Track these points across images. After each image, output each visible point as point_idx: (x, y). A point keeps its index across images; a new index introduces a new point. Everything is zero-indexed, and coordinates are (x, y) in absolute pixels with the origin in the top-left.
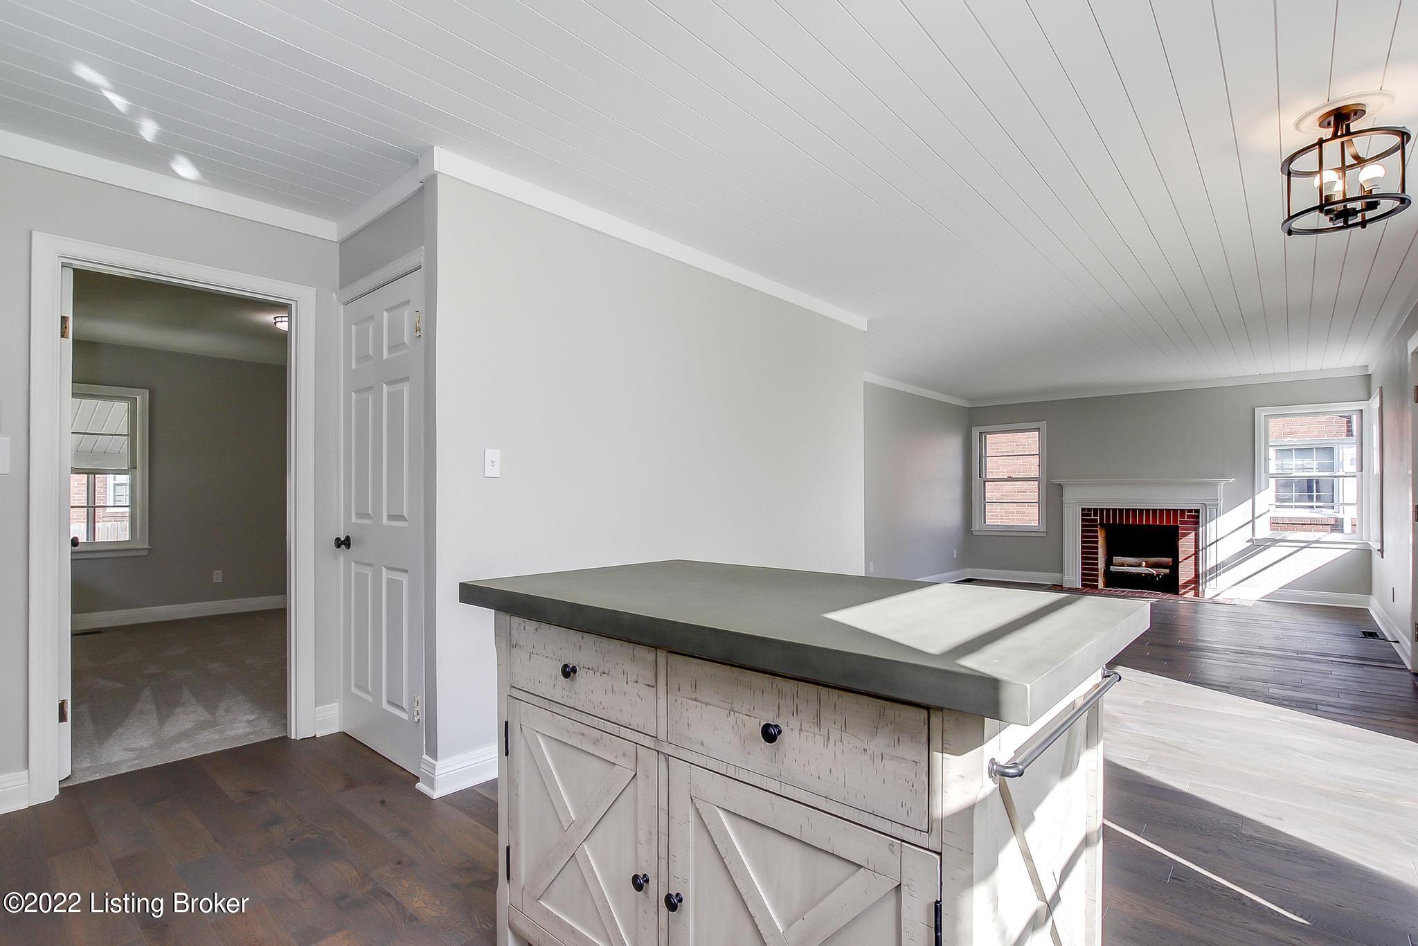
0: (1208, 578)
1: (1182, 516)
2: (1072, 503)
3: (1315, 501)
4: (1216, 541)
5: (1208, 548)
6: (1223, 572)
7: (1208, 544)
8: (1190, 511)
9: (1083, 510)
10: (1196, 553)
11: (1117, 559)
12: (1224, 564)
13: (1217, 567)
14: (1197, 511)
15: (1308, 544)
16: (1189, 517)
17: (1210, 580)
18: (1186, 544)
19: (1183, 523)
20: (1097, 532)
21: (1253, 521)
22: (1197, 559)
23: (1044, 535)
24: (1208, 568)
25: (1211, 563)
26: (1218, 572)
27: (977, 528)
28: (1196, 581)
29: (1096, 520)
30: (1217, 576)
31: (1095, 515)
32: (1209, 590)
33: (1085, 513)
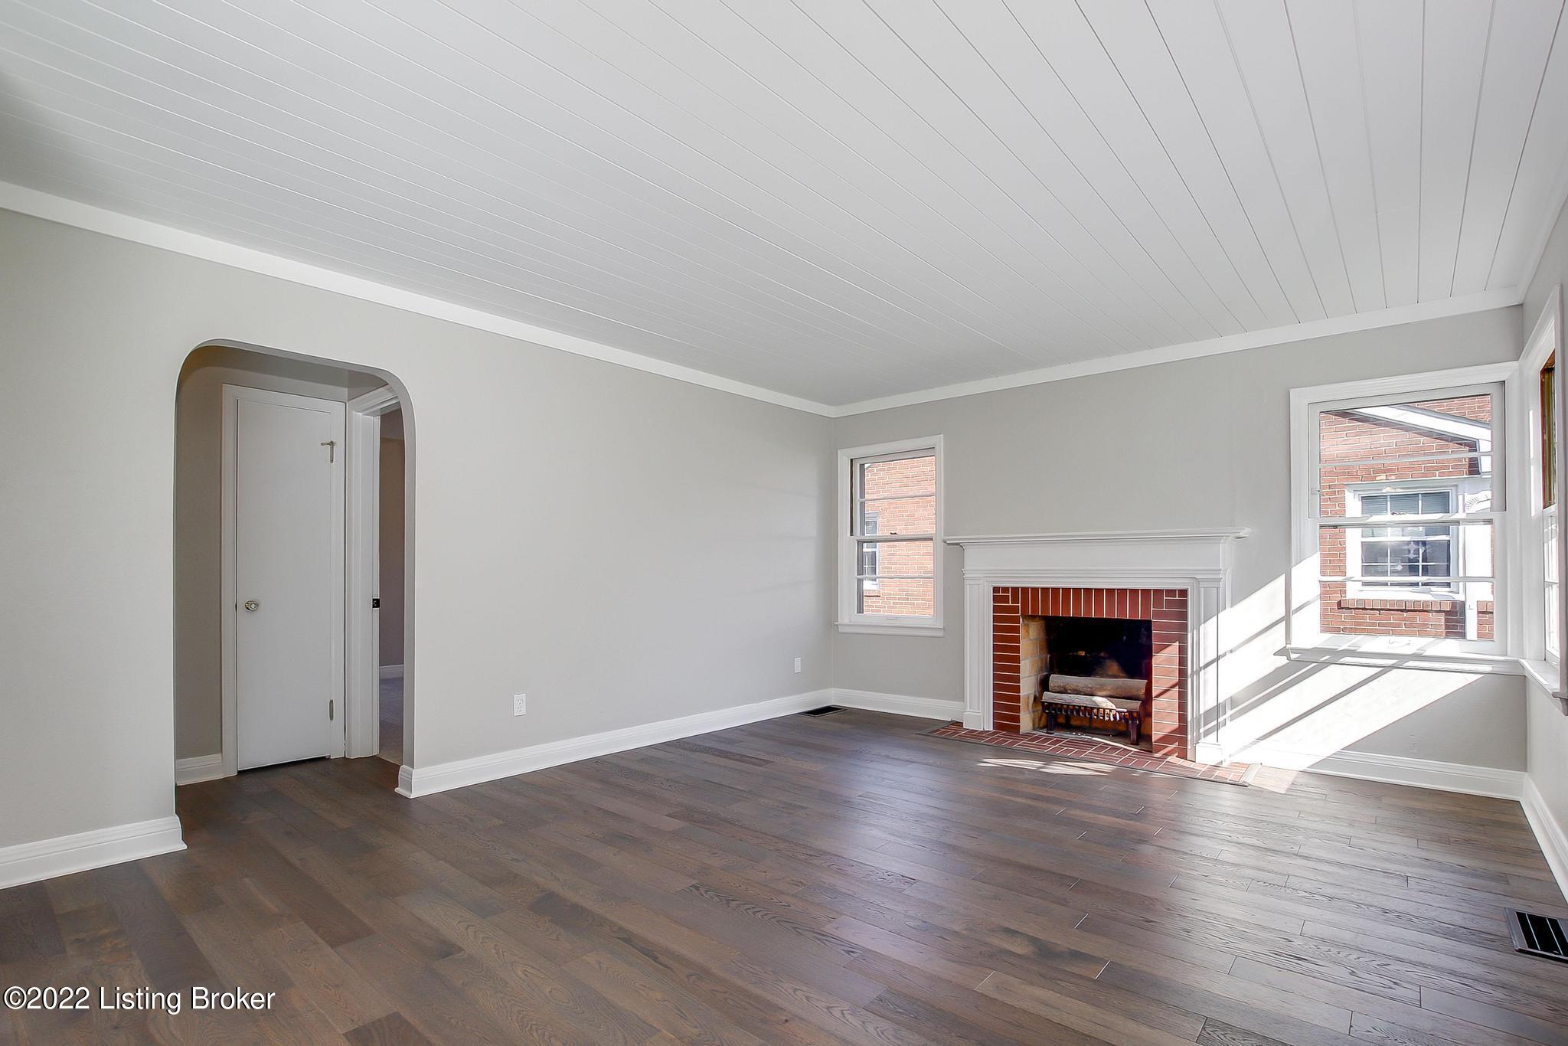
0: (1202, 731)
1: (1158, 603)
2: (978, 579)
3: (1420, 574)
4: (1218, 658)
5: (1202, 673)
6: (1232, 718)
7: (1202, 665)
8: (1171, 592)
9: (996, 590)
10: (1182, 684)
11: (1056, 680)
12: (1233, 702)
13: (1218, 710)
14: (1184, 593)
15: (1400, 662)
16: (1169, 603)
17: (1207, 733)
18: (1163, 662)
19: (1157, 614)
20: (1017, 629)
21: (1287, 619)
22: (1182, 696)
23: (940, 634)
24: (1202, 712)
25: (1207, 702)
26: (1221, 719)
27: (846, 621)
28: (1180, 736)
29: (1015, 609)
30: (1218, 727)
31: (1015, 600)
32: (1205, 753)
33: (1000, 595)
